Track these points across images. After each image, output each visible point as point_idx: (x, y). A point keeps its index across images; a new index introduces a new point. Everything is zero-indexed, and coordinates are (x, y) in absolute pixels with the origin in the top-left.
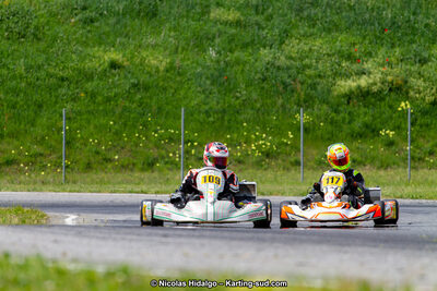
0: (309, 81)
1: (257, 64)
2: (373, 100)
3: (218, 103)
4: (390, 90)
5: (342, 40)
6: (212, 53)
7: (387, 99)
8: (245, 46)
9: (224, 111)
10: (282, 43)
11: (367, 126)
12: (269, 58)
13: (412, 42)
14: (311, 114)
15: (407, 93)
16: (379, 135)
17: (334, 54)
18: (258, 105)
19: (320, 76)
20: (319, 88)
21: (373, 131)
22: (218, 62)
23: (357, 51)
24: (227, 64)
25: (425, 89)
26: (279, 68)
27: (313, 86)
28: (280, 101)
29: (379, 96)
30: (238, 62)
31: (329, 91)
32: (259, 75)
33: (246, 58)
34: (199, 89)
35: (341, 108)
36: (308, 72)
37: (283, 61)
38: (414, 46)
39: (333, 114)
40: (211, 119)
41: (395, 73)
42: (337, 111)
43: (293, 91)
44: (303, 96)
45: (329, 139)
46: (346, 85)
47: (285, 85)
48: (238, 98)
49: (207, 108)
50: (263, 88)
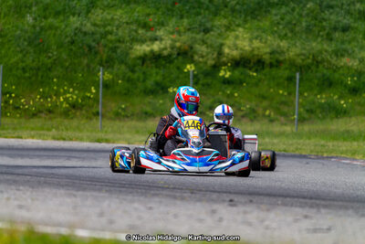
0: (111, 45)
1: (67, 29)
2: (164, 62)
3: (33, 61)
4: (179, 54)
5: (139, 11)
6: (29, 19)
7: (176, 61)
8: (57, 14)
9: (39, 69)
10: (88, 12)
11: (157, 84)
12: (78, 25)
13: (198, 14)
14: (111, 73)
15: (192, 57)
16: (168, 92)
17: (131, 23)
18: (67, 64)
19: (119, 41)
20: (119, 51)
21: (163, 88)
22: (34, 27)
23: (152, 20)
24: (42, 29)
25: (208, 54)
26: (85, 34)
27: (114, 50)
28: (86, 61)
29: (168, 59)
30: (51, 27)
31: (127, 54)
32: (69, 39)
33: (57, 25)
34: (18, 49)
35: (136, 69)
36: (109, 37)
37: (88, 27)
38: (200, 17)
39: (130, 74)
40: (27, 75)
41: (183, 40)
42: (133, 71)
43: (96, 53)
44: (104, 58)
45: (125, 94)
46: (142, 49)
47: (90, 48)
48: (50, 58)
49: (24, 65)
50: (71, 50)
